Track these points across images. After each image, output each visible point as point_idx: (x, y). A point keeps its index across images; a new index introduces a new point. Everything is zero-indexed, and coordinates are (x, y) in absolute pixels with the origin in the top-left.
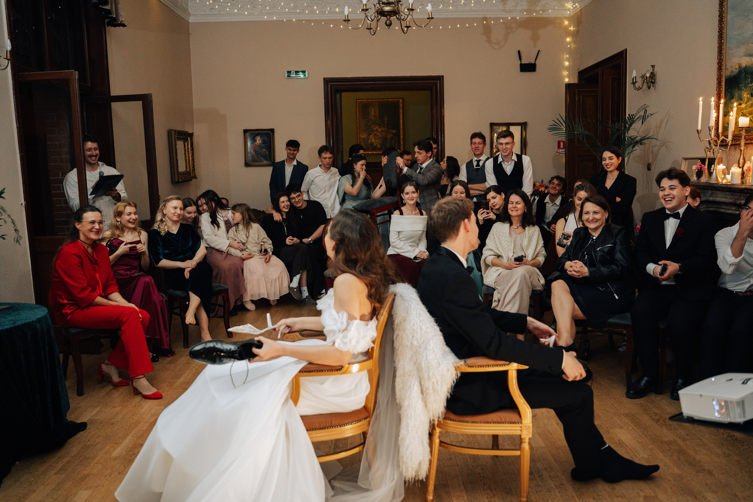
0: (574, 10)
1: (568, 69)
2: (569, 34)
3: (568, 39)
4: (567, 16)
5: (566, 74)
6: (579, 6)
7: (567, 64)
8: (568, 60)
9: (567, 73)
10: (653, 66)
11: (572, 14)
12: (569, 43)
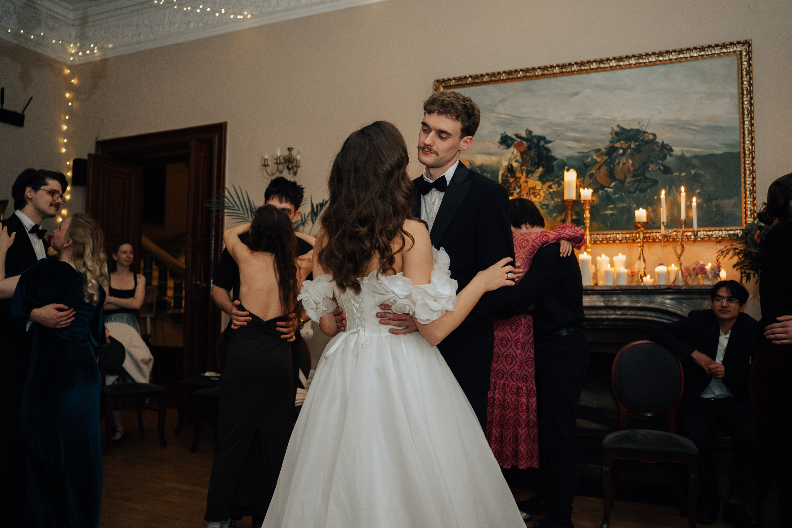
0: (84, 58)
1: (65, 134)
2: (71, 87)
3: (68, 95)
4: (69, 63)
5: (63, 143)
6: (98, 54)
7: (65, 127)
8: (67, 123)
9: (66, 141)
10: (290, 149)
11: (77, 63)
12: (69, 100)
